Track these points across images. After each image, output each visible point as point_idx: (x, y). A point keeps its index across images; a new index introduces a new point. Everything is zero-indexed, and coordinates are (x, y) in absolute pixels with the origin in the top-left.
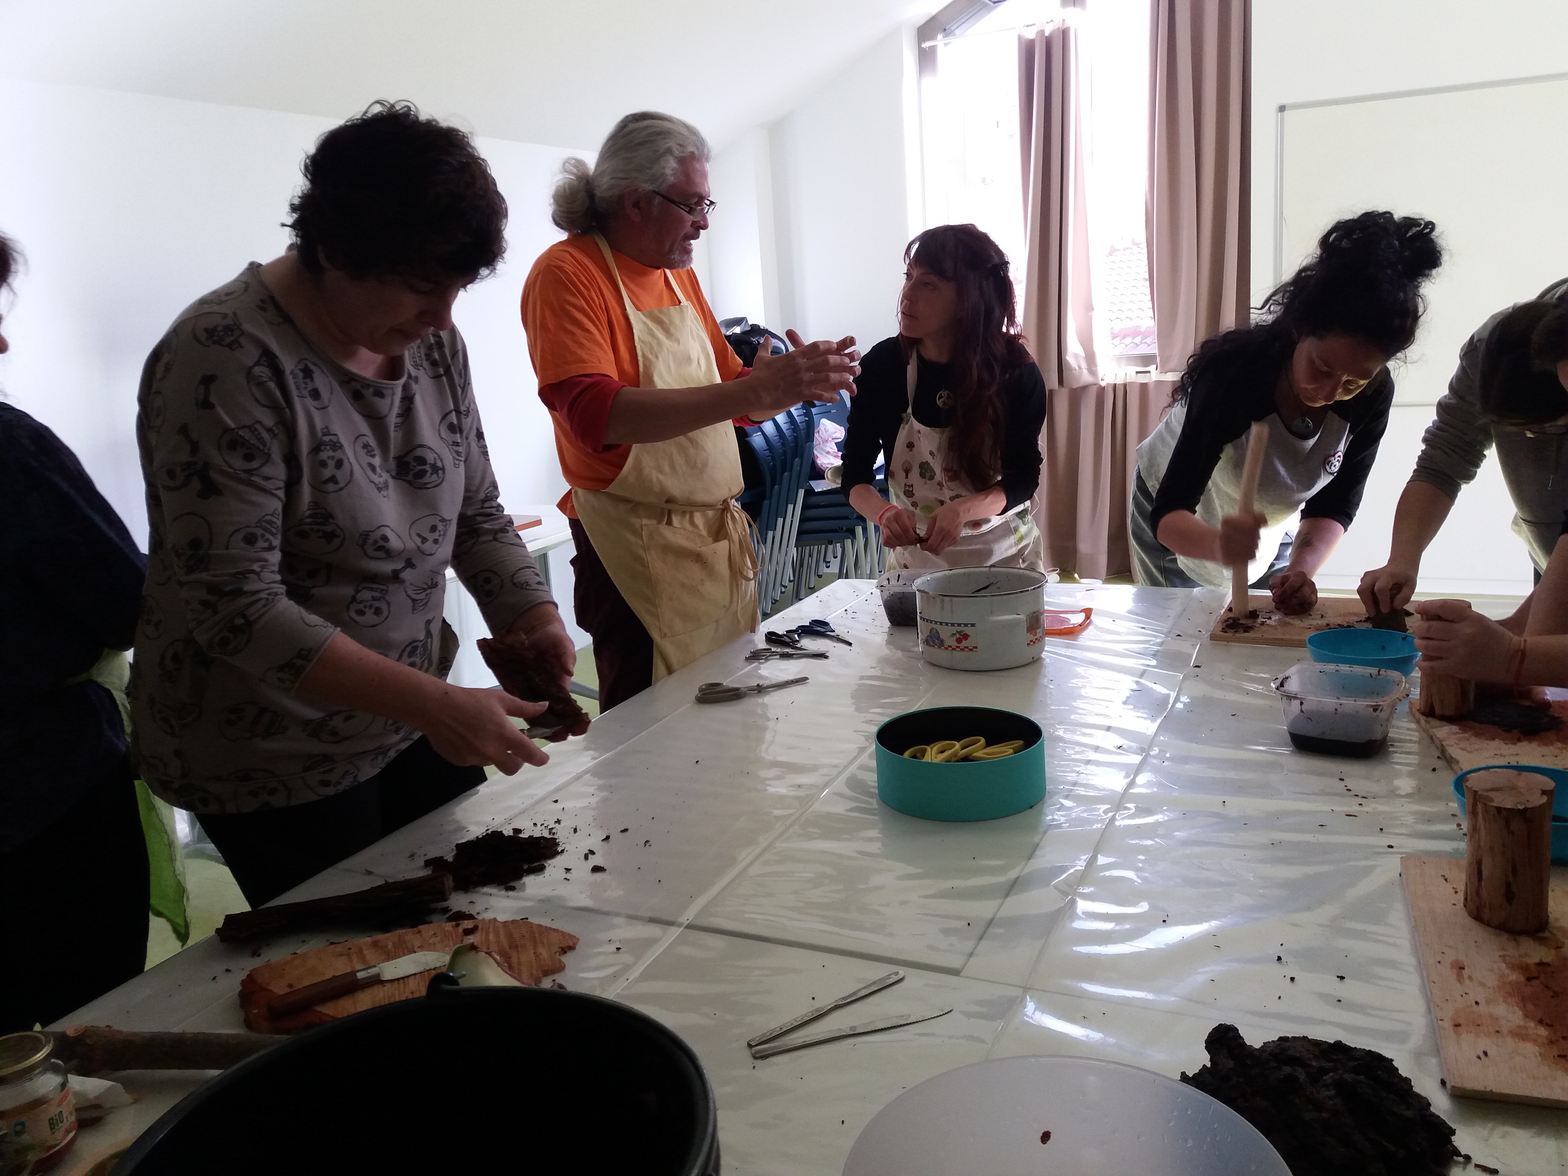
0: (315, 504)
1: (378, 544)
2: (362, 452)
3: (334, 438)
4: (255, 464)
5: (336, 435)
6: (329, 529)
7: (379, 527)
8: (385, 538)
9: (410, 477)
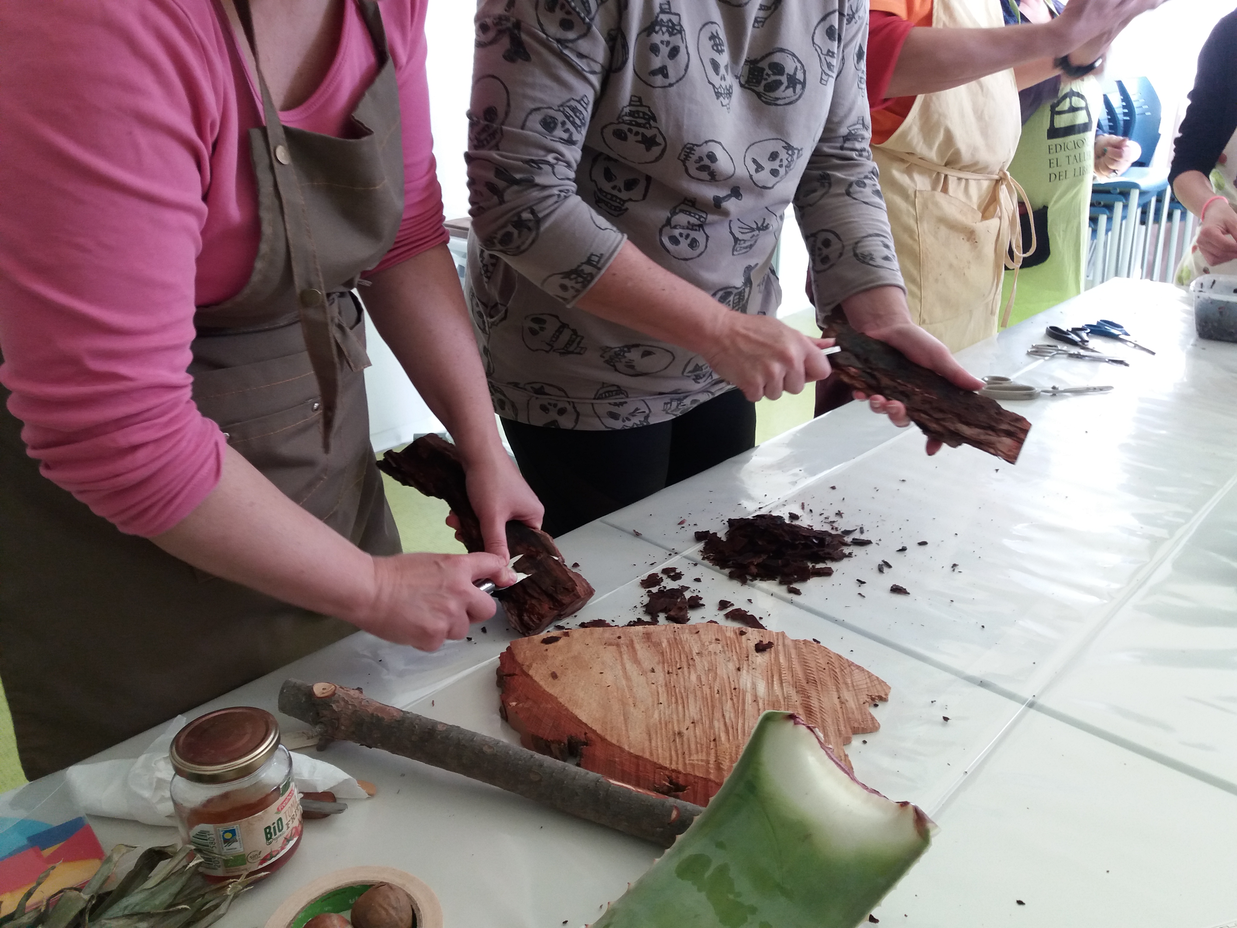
0: (637, 100)
1: (702, 163)
2: (707, 44)
3: (675, 19)
4: (571, 35)
5: (679, 15)
6: (649, 133)
7: (706, 142)
8: (712, 157)
9: (761, 89)
